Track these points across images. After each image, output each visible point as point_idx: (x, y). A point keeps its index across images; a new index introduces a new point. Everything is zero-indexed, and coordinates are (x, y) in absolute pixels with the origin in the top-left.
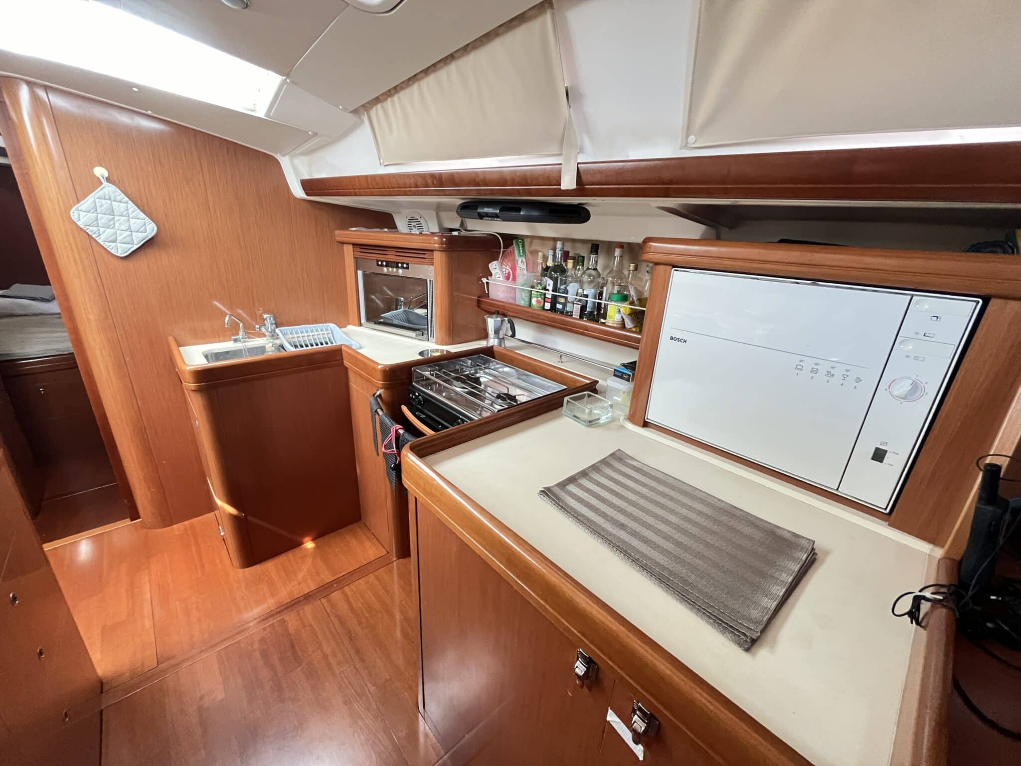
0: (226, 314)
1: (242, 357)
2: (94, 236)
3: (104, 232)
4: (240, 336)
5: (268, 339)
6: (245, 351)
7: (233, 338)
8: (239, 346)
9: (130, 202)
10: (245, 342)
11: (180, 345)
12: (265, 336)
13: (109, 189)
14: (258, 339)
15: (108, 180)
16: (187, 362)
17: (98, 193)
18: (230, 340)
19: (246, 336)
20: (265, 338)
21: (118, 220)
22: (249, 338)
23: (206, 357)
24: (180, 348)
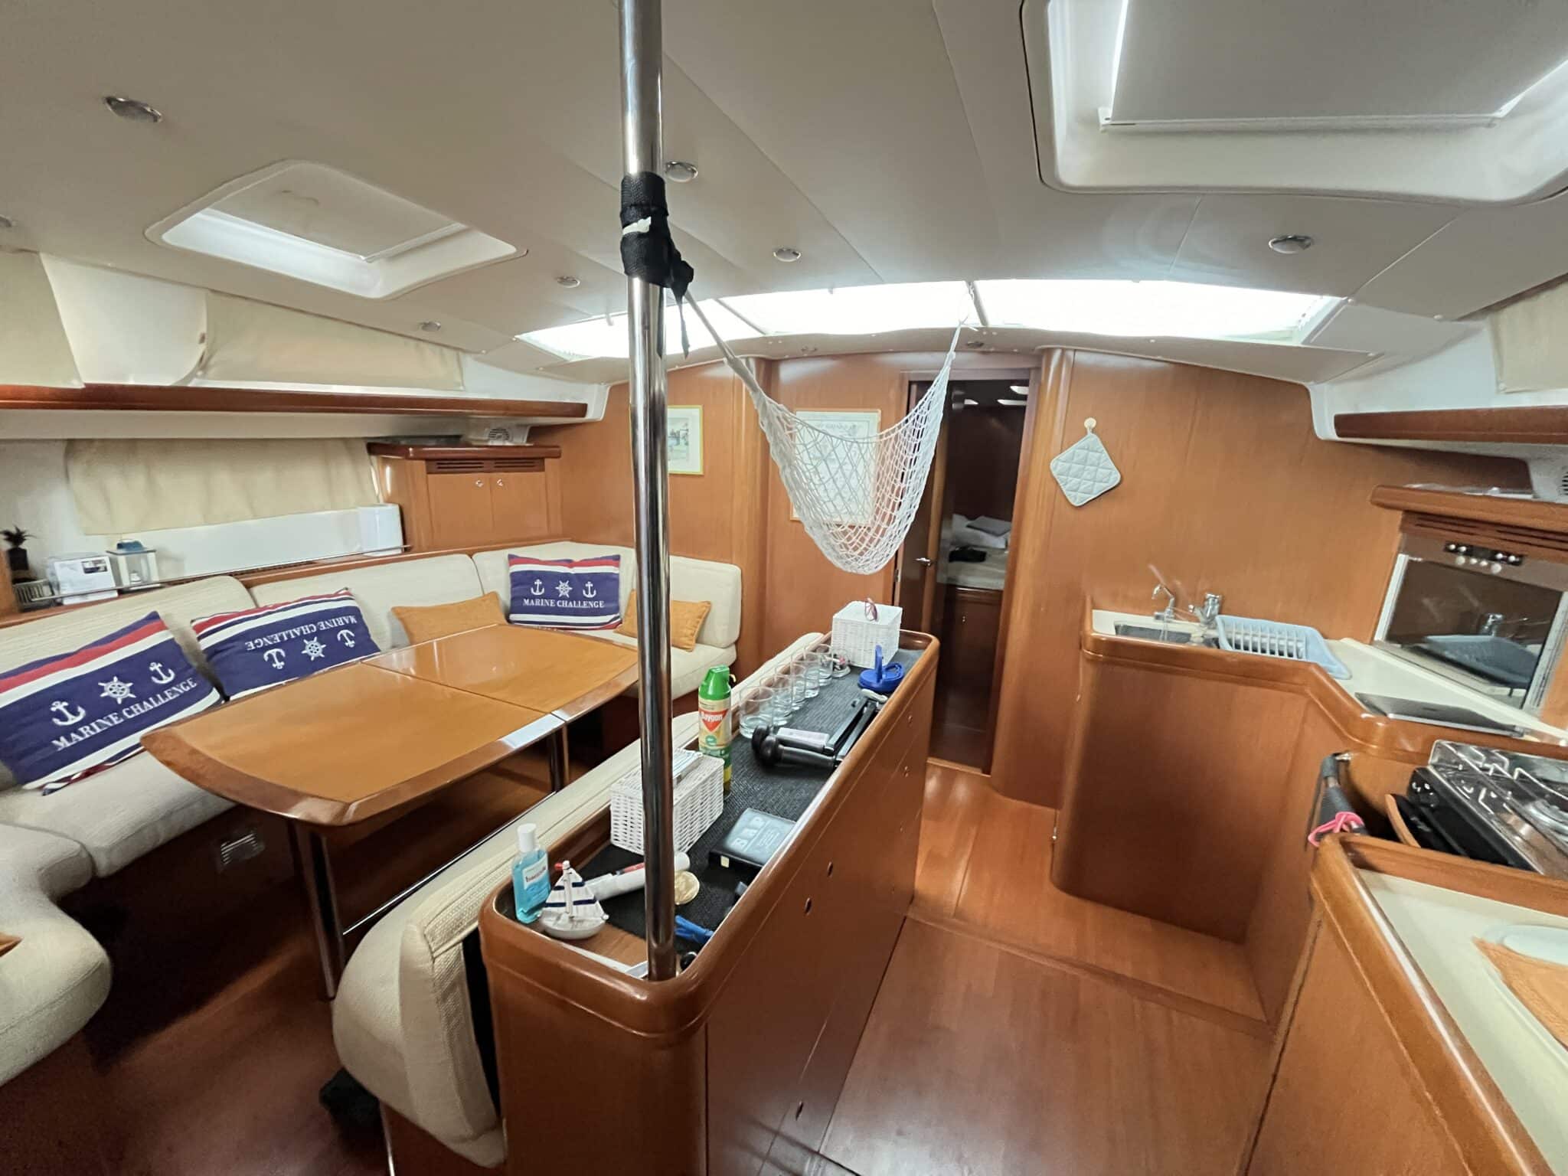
0: (1158, 582)
1: (1157, 639)
2: (1061, 485)
3: (1071, 481)
4: (1165, 614)
5: (1201, 626)
6: (1164, 634)
7: (1157, 613)
8: (1159, 625)
9: (1105, 452)
10: (1169, 622)
11: (1095, 607)
12: (1198, 621)
13: (1092, 439)
14: (1187, 622)
15: (1094, 431)
16: (1095, 628)
17: (1082, 443)
18: (1152, 615)
19: (1173, 616)
20: (1197, 624)
21: (1088, 470)
22: (1176, 618)
23: (1117, 628)
24: (1094, 611)
